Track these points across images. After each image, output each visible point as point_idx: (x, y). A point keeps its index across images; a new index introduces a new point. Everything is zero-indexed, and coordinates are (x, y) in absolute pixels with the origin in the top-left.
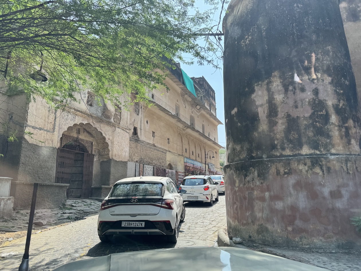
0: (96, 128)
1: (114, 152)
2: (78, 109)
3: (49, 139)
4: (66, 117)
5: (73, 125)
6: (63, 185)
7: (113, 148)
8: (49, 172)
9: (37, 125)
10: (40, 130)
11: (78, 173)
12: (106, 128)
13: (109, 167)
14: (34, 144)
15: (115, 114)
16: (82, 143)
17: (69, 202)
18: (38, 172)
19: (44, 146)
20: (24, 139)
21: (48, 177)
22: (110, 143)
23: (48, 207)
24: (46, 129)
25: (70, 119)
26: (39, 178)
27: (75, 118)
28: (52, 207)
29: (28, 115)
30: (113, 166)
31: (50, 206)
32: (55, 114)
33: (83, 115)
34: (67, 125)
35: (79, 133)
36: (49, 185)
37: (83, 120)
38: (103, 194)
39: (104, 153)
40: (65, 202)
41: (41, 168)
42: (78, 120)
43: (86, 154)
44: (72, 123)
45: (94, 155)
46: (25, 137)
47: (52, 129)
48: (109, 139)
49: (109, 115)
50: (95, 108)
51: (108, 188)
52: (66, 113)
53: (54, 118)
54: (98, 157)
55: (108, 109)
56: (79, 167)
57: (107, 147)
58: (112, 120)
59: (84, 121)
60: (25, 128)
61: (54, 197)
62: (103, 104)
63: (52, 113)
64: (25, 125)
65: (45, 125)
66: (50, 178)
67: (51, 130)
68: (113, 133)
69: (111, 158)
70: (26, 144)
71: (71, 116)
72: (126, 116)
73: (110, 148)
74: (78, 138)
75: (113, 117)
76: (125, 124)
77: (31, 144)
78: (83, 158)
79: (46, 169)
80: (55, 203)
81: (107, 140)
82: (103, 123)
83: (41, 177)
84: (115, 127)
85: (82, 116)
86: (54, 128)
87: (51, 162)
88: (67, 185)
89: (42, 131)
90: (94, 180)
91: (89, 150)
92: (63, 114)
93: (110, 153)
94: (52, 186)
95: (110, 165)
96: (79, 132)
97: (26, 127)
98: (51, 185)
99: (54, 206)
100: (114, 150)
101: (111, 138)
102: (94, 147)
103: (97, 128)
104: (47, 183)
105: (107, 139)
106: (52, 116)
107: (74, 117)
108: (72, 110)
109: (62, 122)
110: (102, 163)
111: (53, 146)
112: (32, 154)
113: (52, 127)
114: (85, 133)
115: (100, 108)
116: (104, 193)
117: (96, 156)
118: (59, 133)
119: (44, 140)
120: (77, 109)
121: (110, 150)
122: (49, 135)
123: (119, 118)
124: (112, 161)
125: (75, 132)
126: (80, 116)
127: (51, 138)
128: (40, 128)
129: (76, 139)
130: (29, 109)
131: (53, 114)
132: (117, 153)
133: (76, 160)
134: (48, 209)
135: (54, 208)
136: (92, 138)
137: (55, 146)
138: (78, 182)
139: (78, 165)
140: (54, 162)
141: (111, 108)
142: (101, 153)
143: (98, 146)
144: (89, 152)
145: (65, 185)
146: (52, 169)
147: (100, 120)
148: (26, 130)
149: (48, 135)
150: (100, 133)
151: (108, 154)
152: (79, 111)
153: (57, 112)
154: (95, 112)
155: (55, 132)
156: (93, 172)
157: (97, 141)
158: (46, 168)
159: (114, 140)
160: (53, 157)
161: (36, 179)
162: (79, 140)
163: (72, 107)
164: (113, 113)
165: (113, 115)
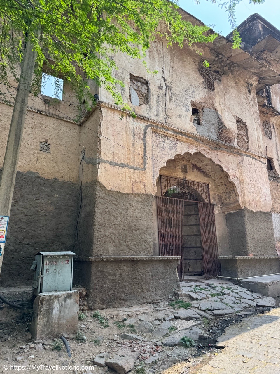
0: (211, 160)
1: (246, 196)
2: (180, 130)
3: (139, 180)
4: (162, 145)
5: (174, 156)
6: (171, 259)
7: (244, 190)
8: (144, 236)
9: (118, 160)
10: (123, 167)
11: (193, 235)
12: (226, 158)
13: (243, 223)
14: (115, 191)
15: (239, 134)
16: (193, 186)
17: (185, 288)
18: (126, 238)
19: (133, 194)
20: (98, 184)
21: (145, 246)
22: (238, 182)
23: (149, 301)
24: (132, 165)
25: (168, 147)
26: (130, 249)
27: (177, 146)
28: (157, 300)
29: (100, 144)
30: (249, 221)
31: (152, 299)
32: (144, 140)
33: (188, 139)
34: (165, 156)
35: (186, 172)
36: (146, 260)
37: (189, 148)
38: (240, 271)
39: (230, 200)
40: (177, 289)
41: (130, 231)
42: (182, 148)
43: (200, 204)
44: (172, 153)
45: (213, 205)
46: (100, 180)
47: (141, 165)
48: (235, 176)
49: (229, 136)
50: (206, 126)
51: (247, 259)
52: (161, 139)
53: (143, 147)
54: (221, 208)
55: (225, 127)
56: (193, 225)
57: (234, 190)
58: (235, 144)
59: (191, 149)
60: (99, 165)
61: (157, 281)
62: (218, 120)
63: (139, 138)
64: (98, 161)
65: (129, 158)
66: (148, 246)
67: (140, 167)
68: (240, 165)
69: (243, 208)
70: (103, 192)
71: (169, 143)
72: (256, 137)
73: (238, 190)
74: (186, 179)
75: (236, 140)
76: (256, 150)
77: (110, 191)
78: (198, 211)
79: (140, 232)
80: (161, 292)
81: (232, 179)
82: (221, 151)
83: (133, 247)
84: (241, 155)
85: (187, 142)
86: (145, 164)
87: (146, 218)
88: (176, 259)
89: (126, 169)
90: (219, 246)
91: (205, 197)
92: (157, 139)
93: (240, 198)
94: (152, 261)
95: (243, 220)
96: (185, 170)
97: (99, 163)
98: (150, 259)
99: (159, 298)
100: (246, 193)
101: (237, 174)
102: (211, 193)
103: (213, 160)
104: (143, 256)
105: (231, 176)
106: (139, 144)
107: (174, 144)
108: (169, 132)
109: (157, 153)
110: (228, 218)
111: (147, 192)
112: (114, 206)
113: (141, 161)
114: (195, 171)
115: (213, 127)
116: (242, 268)
117: (217, 206)
118: (154, 171)
119: (130, 183)
120: (177, 129)
121: (239, 193)
122: (137, 175)
123: (246, 140)
124: (246, 213)
125: (180, 171)
126: (184, 142)
127: (142, 179)
128: (122, 164)
129: (183, 182)
130: (101, 135)
131: (141, 141)
132: (252, 199)
133: (187, 216)
134: (150, 303)
135: (160, 301)
136: (207, 178)
137: (149, 191)
138: (195, 249)
139: (192, 223)
140: (151, 218)
141: (231, 125)
142: (225, 200)
143: (218, 190)
144: (206, 201)
145: (174, 259)
146: (149, 232)
147: (216, 146)
148: (99, 168)
149: (135, 175)
150: (218, 167)
151: (237, 201)
152: (181, 133)
153: (147, 137)
154: (206, 133)
155: (147, 170)
156: (217, 233)
157: (215, 183)
158: (139, 230)
159: (243, 177)
160: (148, 210)
161: (125, 250)
162: (188, 183)
163: (170, 127)
164: (235, 132)
165: (236, 136)
